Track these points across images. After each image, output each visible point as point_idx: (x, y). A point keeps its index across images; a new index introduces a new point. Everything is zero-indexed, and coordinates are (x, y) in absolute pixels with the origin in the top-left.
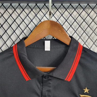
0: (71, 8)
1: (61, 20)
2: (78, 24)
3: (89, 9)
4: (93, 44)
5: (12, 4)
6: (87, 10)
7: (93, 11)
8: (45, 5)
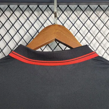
0: (78, 10)
1: (67, 24)
2: (87, 29)
3: (100, 11)
4: (105, 52)
5: (9, 5)
6: (98, 12)
7: (104, 13)
8: (48, 6)
